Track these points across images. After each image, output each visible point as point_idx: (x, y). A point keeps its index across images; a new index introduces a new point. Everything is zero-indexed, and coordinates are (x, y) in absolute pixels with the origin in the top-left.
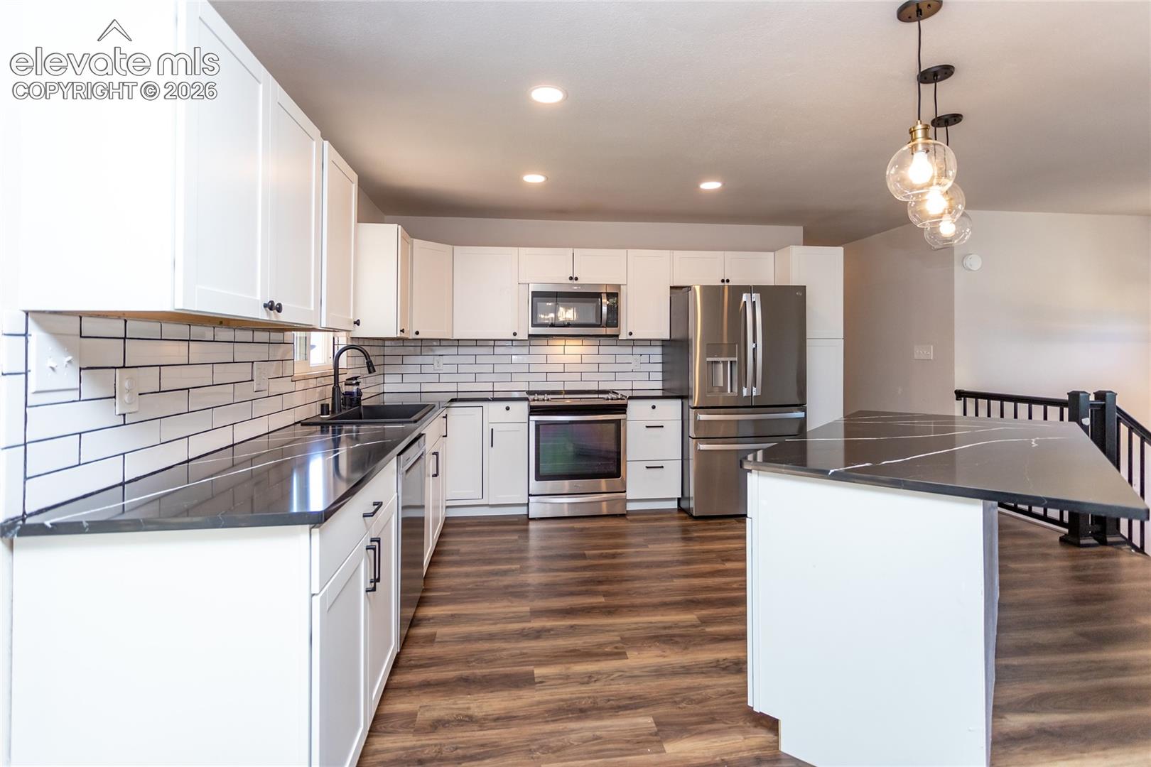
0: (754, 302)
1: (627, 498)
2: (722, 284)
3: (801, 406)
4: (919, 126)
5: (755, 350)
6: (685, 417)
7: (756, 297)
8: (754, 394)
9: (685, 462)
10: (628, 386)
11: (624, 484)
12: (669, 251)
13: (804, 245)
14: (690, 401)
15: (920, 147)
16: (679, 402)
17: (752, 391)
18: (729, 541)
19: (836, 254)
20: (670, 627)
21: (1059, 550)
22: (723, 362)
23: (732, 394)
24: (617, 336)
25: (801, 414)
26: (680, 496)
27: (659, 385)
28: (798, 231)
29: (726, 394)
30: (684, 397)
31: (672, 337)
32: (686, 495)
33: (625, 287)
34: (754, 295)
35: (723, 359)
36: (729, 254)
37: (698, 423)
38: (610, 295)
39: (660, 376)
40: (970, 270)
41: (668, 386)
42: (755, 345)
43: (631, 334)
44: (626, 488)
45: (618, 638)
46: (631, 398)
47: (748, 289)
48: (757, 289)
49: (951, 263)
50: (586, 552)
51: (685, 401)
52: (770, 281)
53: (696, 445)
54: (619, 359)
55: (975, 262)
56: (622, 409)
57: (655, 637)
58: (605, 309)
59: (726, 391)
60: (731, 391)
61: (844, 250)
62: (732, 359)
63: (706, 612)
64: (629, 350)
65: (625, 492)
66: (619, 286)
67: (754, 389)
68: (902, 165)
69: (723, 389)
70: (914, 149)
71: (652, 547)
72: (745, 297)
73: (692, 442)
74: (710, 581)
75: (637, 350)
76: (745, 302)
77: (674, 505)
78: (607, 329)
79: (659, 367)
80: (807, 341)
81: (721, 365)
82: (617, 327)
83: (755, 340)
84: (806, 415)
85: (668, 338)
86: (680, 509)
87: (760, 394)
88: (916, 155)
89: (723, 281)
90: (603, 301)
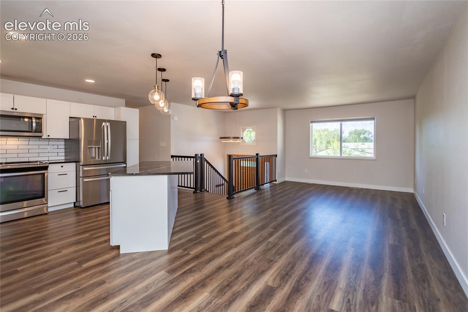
0: (107, 126)
1: (48, 206)
2: (93, 118)
3: (125, 162)
4: (156, 86)
5: (108, 143)
6: (78, 169)
7: (108, 124)
8: (107, 159)
9: (78, 187)
10: (47, 159)
11: (47, 200)
12: (68, 102)
13: (126, 107)
14: (80, 163)
15: (157, 91)
16: (75, 164)
17: (106, 158)
18: (99, 212)
19: (136, 111)
20: (79, 240)
21: (193, 195)
22: (95, 147)
23: (99, 159)
24: (41, 137)
25: (125, 165)
26: (75, 201)
27: (63, 158)
28: (123, 101)
29: (95, 160)
30: (77, 162)
31: (70, 138)
32: (78, 200)
33: (45, 115)
34: (107, 123)
35: (95, 146)
36: (96, 107)
37: (84, 171)
38: (36, 118)
39: (63, 154)
40: (174, 120)
41: (68, 158)
42: (108, 141)
43: (49, 136)
44: (48, 202)
45: (56, 249)
46: (50, 163)
47: (105, 121)
48: (109, 121)
49: (170, 118)
50: (30, 230)
51: (78, 163)
52: (113, 119)
53: (83, 180)
54: (41, 147)
55: (176, 118)
56: (46, 168)
57: (73, 244)
58: (34, 125)
59: (96, 158)
60: (98, 158)
61: (139, 110)
62: (99, 146)
63: (91, 233)
64: (47, 143)
65: (47, 204)
66: (42, 115)
67: (107, 157)
68: (152, 95)
69: (95, 158)
70: (155, 91)
71: (64, 221)
72: (104, 124)
73: (81, 179)
74: (92, 224)
75: (50, 143)
76: (104, 126)
77: (72, 205)
78: (35, 133)
79: (63, 150)
80: (127, 140)
81: (94, 149)
82: (41, 132)
83: (108, 140)
84: (126, 165)
85: (68, 138)
86: (75, 206)
87: (110, 159)
88: (156, 93)
89: (94, 117)
90: (33, 120)
